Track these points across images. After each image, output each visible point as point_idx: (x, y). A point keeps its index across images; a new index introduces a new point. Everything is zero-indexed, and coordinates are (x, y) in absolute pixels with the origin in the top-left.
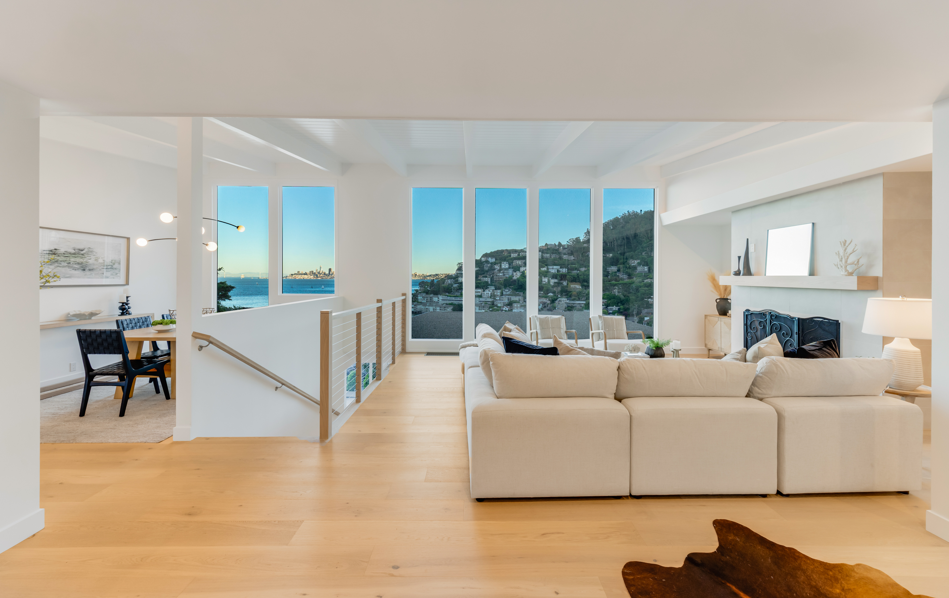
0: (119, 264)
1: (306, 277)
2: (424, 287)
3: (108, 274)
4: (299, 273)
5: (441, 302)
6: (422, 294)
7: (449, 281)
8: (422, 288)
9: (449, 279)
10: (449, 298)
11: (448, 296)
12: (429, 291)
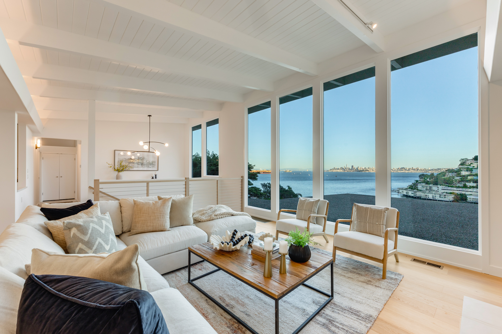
0: (155, 162)
1: (338, 171)
2: (424, 179)
3: (151, 166)
4: (334, 169)
5: (441, 191)
6: (422, 183)
7: (450, 174)
8: (421, 180)
9: (451, 172)
10: (450, 188)
11: (448, 186)
12: (428, 181)
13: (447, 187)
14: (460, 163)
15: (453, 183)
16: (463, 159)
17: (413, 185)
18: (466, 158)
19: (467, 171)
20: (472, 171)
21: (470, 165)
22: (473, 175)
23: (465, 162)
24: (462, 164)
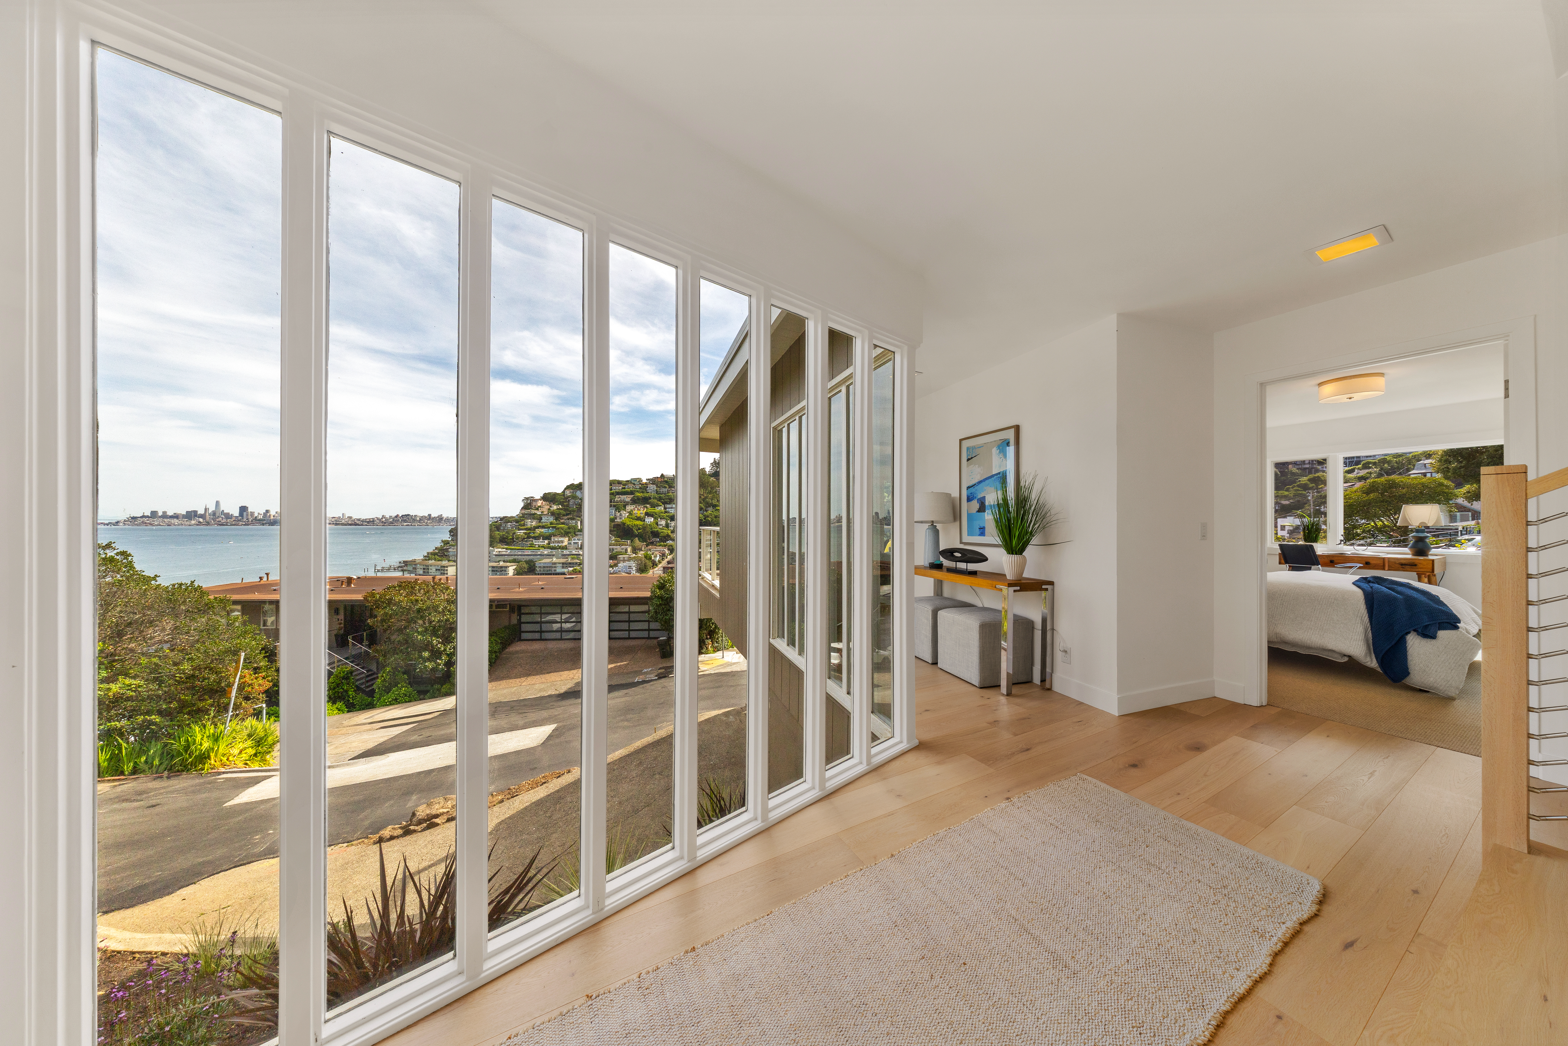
7: (509, 526)
9: (508, 523)
10: (509, 552)
11: (507, 549)
13: (505, 550)
14: (522, 505)
15: (514, 541)
16: (527, 499)
17: (437, 551)
18: (532, 497)
19: (534, 519)
20: (541, 519)
21: (537, 509)
22: (543, 527)
23: (530, 503)
24: (527, 506)
